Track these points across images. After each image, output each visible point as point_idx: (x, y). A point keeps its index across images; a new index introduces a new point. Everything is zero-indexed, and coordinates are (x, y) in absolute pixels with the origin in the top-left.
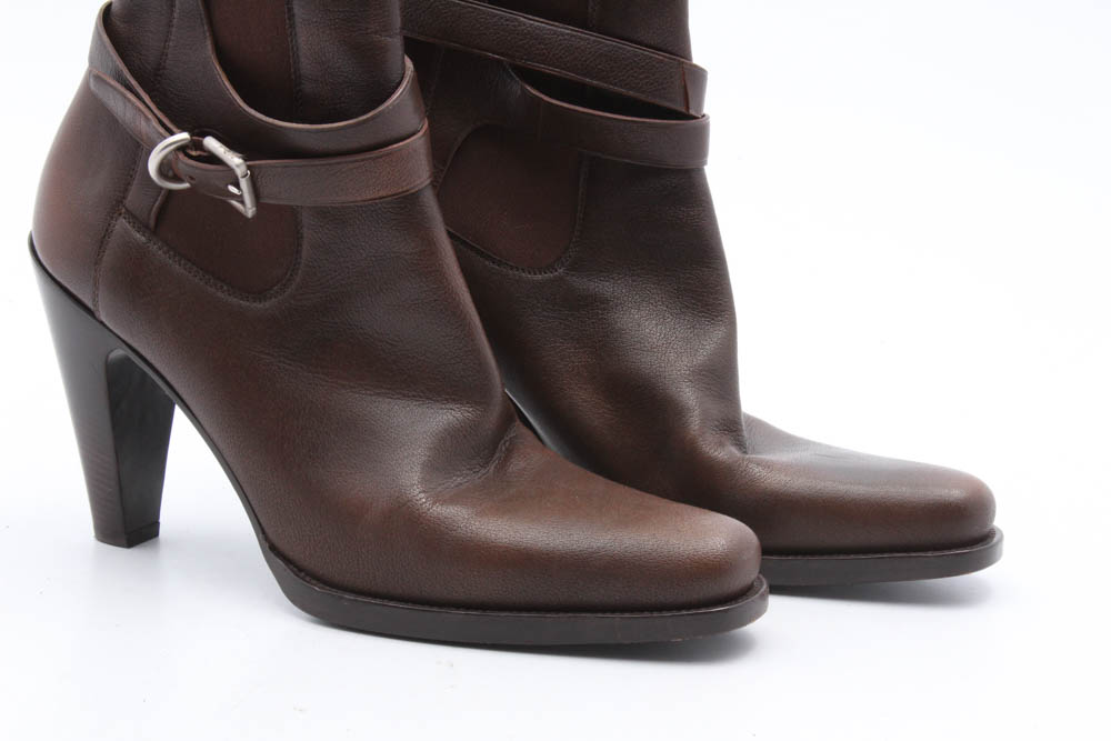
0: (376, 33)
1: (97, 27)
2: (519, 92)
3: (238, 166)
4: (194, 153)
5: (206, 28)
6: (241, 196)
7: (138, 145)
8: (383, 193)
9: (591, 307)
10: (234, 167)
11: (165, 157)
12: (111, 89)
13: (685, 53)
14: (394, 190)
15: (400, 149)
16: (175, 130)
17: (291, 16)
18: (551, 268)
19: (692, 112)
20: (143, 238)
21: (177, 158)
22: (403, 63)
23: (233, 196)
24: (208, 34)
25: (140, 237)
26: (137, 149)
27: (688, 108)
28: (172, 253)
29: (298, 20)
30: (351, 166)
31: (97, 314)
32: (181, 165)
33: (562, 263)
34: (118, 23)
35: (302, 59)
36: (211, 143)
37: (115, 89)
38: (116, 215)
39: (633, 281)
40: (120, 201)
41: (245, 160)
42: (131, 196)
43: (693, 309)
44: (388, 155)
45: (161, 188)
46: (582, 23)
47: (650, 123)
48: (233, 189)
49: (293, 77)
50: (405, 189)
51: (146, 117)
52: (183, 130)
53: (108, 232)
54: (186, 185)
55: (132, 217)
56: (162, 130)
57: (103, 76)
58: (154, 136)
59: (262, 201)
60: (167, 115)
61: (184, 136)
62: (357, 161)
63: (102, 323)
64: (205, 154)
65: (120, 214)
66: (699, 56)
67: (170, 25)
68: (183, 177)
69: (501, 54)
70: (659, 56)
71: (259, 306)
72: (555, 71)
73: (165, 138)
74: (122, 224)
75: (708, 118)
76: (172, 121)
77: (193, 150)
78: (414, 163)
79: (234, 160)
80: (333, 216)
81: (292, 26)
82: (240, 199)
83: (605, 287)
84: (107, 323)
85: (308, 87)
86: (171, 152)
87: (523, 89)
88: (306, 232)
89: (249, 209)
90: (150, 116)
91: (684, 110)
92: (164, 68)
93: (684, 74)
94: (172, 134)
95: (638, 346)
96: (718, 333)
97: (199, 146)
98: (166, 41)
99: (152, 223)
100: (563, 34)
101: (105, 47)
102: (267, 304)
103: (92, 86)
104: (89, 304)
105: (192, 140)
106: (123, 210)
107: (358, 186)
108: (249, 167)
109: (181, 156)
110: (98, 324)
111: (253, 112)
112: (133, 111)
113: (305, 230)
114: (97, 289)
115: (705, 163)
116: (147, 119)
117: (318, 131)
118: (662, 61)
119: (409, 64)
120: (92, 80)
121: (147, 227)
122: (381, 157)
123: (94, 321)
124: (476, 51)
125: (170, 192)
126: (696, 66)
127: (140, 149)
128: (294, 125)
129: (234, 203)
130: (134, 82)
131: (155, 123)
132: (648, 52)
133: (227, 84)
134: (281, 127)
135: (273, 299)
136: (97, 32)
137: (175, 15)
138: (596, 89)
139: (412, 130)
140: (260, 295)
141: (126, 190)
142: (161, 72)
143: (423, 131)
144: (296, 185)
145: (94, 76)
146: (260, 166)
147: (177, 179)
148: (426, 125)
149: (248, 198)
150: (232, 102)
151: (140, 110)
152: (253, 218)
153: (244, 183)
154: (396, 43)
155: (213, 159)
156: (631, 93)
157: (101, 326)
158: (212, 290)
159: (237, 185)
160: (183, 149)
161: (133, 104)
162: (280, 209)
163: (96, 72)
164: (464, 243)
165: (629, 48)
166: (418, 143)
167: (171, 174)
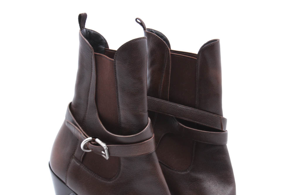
0: (141, 112)
1: (68, 109)
2: (177, 124)
3: (104, 147)
4: (93, 143)
5: (96, 110)
6: (105, 154)
7: (78, 140)
8: (142, 154)
9: (197, 181)
10: (103, 147)
11: (85, 144)
12: (71, 125)
13: (221, 115)
14: (145, 153)
15: (147, 142)
16: (88, 136)
17: (119, 107)
18: (186, 170)
19: (223, 130)
20: (79, 164)
21: (88, 144)
22: (148, 119)
23: (103, 154)
24: (97, 111)
25: (78, 164)
26: (78, 141)
27: (222, 129)
28: (86, 168)
29: (120, 108)
30: (134, 146)
31: (66, 184)
32: (89, 146)
33: (189, 170)
34: (73, 108)
35: (122, 118)
36: (98, 140)
37: (72, 125)
38: (72, 158)
39: (208, 174)
40: (73, 154)
41: (107, 145)
42: (76, 153)
43: (224, 182)
44: (144, 144)
45: (84, 152)
46: (194, 106)
47: (212, 133)
48: (103, 152)
49: (119, 123)
50: (148, 152)
51: (80, 133)
52: (90, 136)
53: (70, 163)
54: (90, 151)
55: (76, 159)
56: (84, 137)
57: (69, 122)
58: (83, 138)
59: (111, 155)
60: (86, 132)
61: (90, 138)
62: (136, 145)
63: (68, 186)
64: (96, 143)
65: (73, 158)
66: (225, 115)
67: (87, 109)
68: (90, 149)
69: (173, 115)
70: (214, 115)
71: (109, 182)
72: (187, 119)
73: (85, 139)
74: (73, 160)
75: (227, 131)
76: (87, 134)
77: (93, 142)
78: (151, 145)
79: (104, 145)
80: (129, 159)
81: (119, 110)
82: (105, 155)
83: (201, 176)
84: (69, 186)
85: (123, 125)
86: (87, 143)
87: (179, 124)
88: (122, 163)
89: (107, 157)
90: (81, 133)
91: (221, 129)
92: (85, 120)
93: (221, 120)
94: (87, 138)
95: (209, 192)
96: (231, 189)
97: (94, 141)
98: (86, 113)
99: (81, 160)
100: (189, 110)
101: (70, 114)
102: (111, 182)
103: (66, 124)
104: (65, 181)
105: (92, 139)
106: (74, 157)
107: (136, 152)
108: (107, 147)
109: (90, 144)
110: (66, 187)
111: (108, 132)
112: (77, 131)
113: (122, 162)
114: (67, 178)
115: (227, 143)
116: (81, 134)
117: (125, 138)
118: (215, 117)
119: (149, 119)
120: (66, 123)
121: (80, 161)
122: (142, 144)
123: (65, 186)
124: (166, 114)
125: (86, 153)
126: (224, 118)
127: (79, 141)
128: (119, 136)
129: (103, 156)
130: (77, 124)
131: (83, 135)
132: (211, 114)
133: (102, 124)
134: (116, 136)
135: (113, 181)
136: (68, 110)
137: (88, 106)
138: (197, 124)
139: (150, 137)
140: (110, 179)
141: (75, 151)
142: (84, 121)
143: (153, 137)
144: (120, 151)
145: (66, 122)
146: (110, 146)
147: (88, 149)
148: (154, 136)
149: (107, 155)
150: (103, 129)
151: (79, 131)
152: (108, 160)
153: (106, 151)
154: (146, 114)
155: (98, 144)
156: (207, 125)
157: (67, 187)
158: (97, 178)
159: (104, 151)
160: (90, 142)
161: (77, 129)
162: (115, 157)
163: (67, 121)
164: (163, 164)
165: (207, 113)
166: (152, 140)
167: (86, 148)
